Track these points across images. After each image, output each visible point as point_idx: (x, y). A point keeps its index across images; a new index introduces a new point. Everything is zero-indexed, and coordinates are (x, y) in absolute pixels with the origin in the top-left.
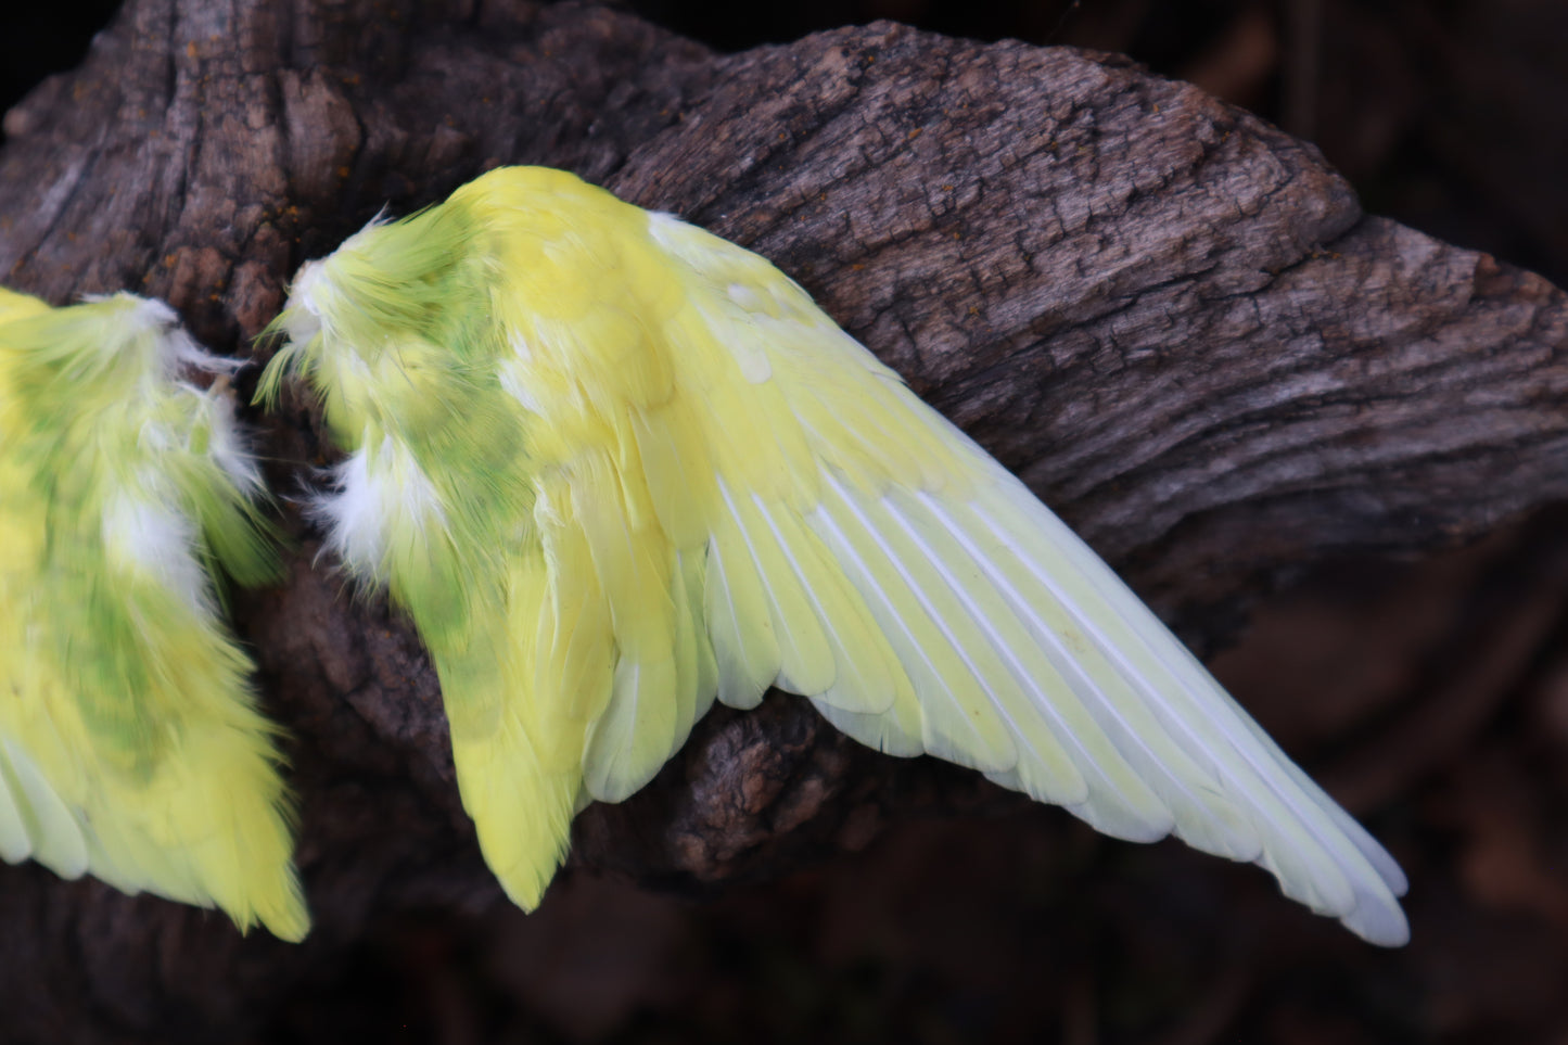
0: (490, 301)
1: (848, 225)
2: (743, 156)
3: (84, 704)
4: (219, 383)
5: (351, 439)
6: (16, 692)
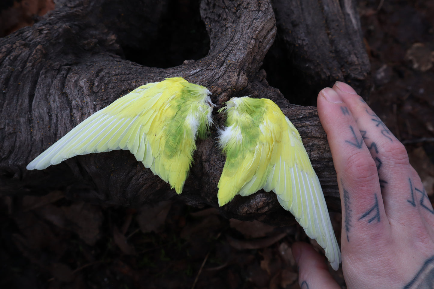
0: (263, 115)
1: (311, 132)
2: (301, 116)
3: (167, 142)
4: (212, 107)
5: (229, 124)
6: (155, 135)
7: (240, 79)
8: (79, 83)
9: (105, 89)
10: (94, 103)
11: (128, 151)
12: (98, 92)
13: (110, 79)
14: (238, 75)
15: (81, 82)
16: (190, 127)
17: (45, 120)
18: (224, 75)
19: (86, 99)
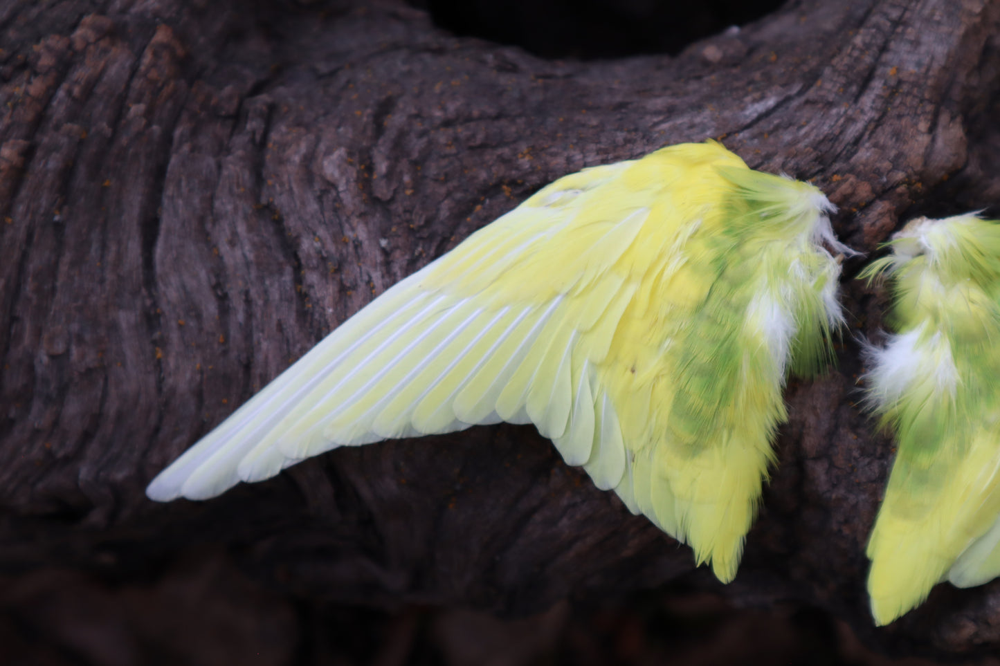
3: (680, 397)
4: (840, 257)
5: (905, 322)
6: (633, 371)
7: (940, 143)
8: (322, 168)
9: (417, 185)
10: (384, 243)
11: (530, 429)
12: (392, 200)
13: (430, 142)
14: (932, 130)
15: (326, 163)
16: (763, 341)
17: (205, 315)
18: (876, 127)
19: (353, 229)
